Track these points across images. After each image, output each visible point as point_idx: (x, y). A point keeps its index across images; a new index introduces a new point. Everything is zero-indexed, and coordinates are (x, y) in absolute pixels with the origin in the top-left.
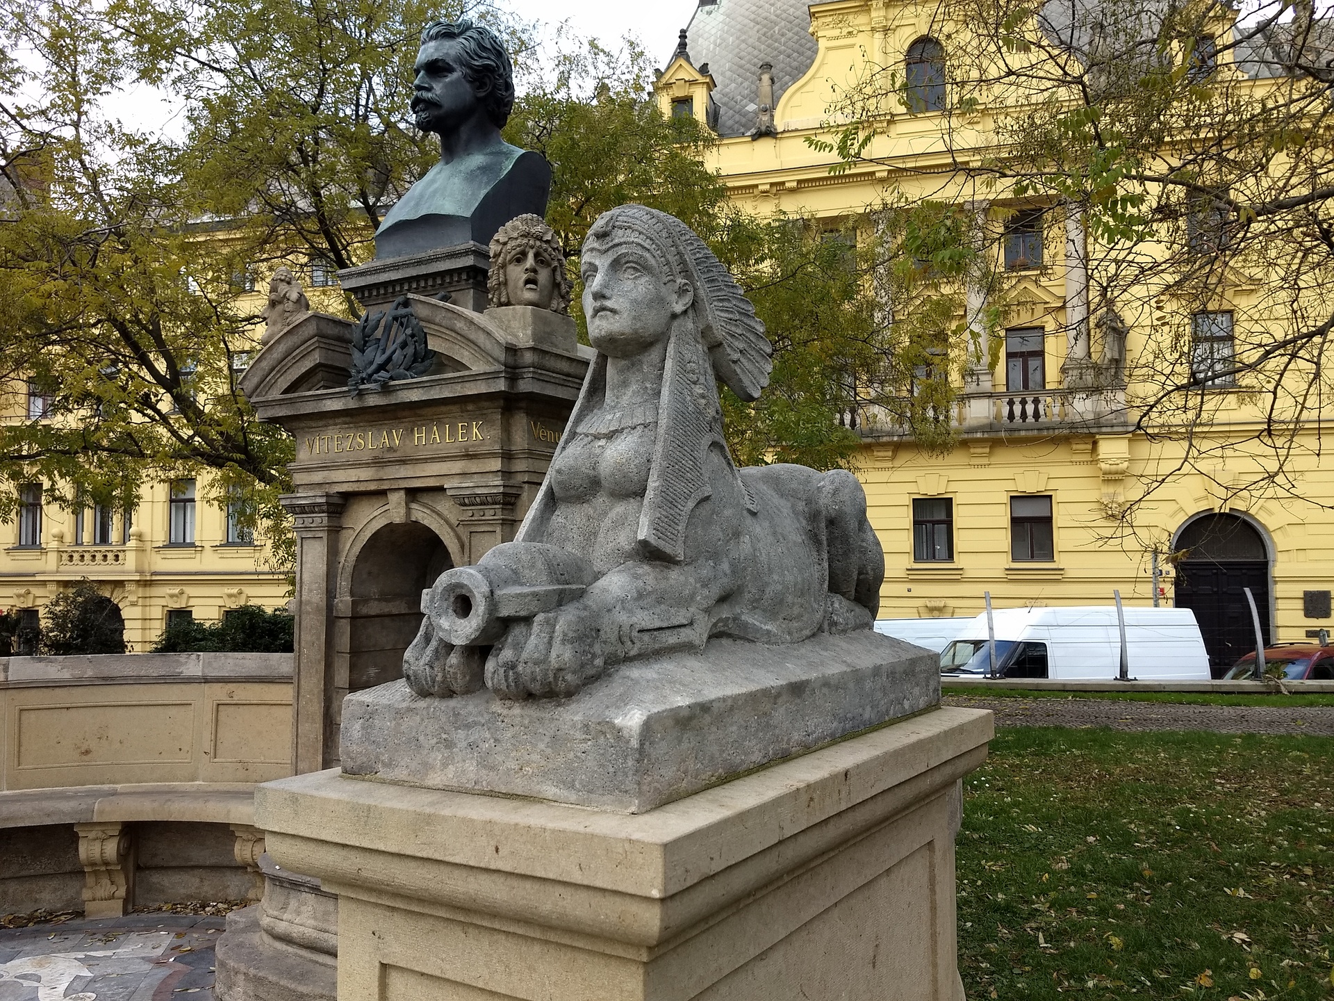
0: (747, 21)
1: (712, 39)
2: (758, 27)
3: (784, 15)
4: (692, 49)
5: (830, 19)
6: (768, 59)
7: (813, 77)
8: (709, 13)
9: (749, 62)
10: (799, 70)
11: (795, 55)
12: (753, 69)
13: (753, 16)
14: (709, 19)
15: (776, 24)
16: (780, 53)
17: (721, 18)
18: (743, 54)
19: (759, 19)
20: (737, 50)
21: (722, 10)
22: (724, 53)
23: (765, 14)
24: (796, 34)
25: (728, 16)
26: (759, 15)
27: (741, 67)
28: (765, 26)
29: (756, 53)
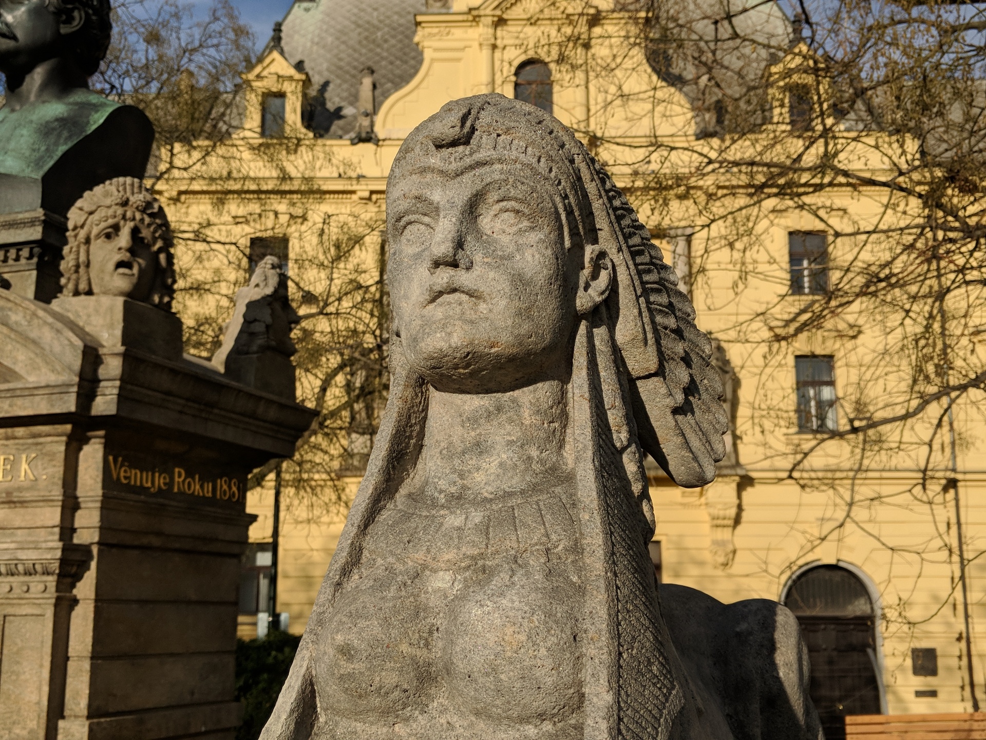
0: (347, 23)
1: (310, 36)
2: (359, 30)
3: (387, 22)
4: (287, 43)
5: (435, 30)
6: (370, 63)
7: (417, 87)
8: (307, 10)
9: (349, 64)
10: (402, 80)
11: (398, 62)
12: (353, 72)
13: (353, 18)
14: (306, 16)
15: (378, 29)
16: (383, 58)
17: (320, 16)
18: (342, 55)
19: (360, 22)
20: (335, 51)
21: (321, 8)
22: (322, 51)
23: (367, 18)
24: (401, 41)
25: (328, 15)
26: (360, 18)
27: (340, 68)
28: (366, 30)
29: (356, 55)
